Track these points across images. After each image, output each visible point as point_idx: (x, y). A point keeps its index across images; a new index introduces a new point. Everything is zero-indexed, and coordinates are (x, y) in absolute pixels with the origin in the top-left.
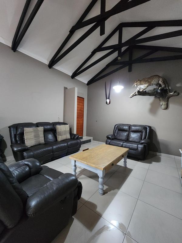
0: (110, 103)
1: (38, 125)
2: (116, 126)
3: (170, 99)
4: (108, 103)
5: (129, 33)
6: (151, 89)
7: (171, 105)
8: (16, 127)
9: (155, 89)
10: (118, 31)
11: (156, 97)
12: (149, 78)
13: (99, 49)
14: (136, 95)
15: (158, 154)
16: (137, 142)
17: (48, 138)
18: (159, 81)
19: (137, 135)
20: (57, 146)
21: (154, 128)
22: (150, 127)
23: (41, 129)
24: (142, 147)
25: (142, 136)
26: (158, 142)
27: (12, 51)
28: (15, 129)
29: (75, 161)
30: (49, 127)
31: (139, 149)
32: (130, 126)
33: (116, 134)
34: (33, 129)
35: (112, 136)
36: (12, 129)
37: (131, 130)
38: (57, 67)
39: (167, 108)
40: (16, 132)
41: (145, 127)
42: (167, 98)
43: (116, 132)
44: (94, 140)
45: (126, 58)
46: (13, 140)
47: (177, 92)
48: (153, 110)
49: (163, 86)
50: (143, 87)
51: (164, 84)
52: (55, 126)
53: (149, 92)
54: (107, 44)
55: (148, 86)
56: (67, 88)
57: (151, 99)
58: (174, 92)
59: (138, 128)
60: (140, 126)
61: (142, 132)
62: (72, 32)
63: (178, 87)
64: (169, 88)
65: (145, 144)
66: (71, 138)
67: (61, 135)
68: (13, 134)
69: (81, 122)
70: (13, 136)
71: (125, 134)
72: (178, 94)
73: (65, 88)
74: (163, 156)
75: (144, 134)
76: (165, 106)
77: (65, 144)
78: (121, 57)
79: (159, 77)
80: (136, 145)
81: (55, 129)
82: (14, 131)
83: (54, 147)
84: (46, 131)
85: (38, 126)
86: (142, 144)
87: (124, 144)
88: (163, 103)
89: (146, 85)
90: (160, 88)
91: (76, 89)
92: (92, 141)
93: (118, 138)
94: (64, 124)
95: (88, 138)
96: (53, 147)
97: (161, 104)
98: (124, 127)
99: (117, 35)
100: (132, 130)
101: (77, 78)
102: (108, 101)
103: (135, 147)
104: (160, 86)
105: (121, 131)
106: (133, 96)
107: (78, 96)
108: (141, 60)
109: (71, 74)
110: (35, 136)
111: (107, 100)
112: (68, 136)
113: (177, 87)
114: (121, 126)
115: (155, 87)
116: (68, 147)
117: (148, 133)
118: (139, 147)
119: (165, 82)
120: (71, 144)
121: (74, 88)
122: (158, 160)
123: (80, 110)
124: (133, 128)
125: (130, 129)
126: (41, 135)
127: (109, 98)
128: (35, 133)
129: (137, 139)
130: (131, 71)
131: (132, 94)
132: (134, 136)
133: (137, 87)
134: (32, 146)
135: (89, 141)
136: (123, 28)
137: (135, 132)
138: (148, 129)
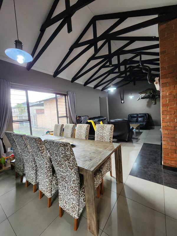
0: (124, 103)
2: (129, 115)
3: (157, 99)
7: (157, 102)
12: (146, 91)
14: (140, 99)
15: (153, 127)
18: (151, 91)
21: (150, 114)
25: (144, 119)
26: (152, 121)
31: (144, 124)
32: (137, 115)
39: (155, 104)
41: (145, 114)
43: (130, 118)
48: (149, 105)
49: (153, 94)
50: (143, 95)
57: (148, 100)
59: (142, 115)
64: (156, 94)
65: (147, 122)
71: (136, 119)
75: (145, 117)
79: (150, 89)
80: (142, 123)
86: (145, 122)
88: (153, 102)
89: (145, 94)
91: (107, 98)
98: (135, 115)
102: (123, 101)
104: (151, 94)
105: (133, 118)
114: (132, 115)
115: (149, 94)
117: (147, 117)
119: (153, 91)
122: (154, 129)
124: (139, 115)
125: (137, 116)
130: (135, 85)
131: (138, 99)
132: (140, 119)
137: (140, 117)
138: (147, 115)
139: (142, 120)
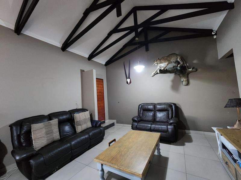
0: (130, 82)
1: (50, 117)
2: (140, 106)
3: (189, 75)
4: (129, 82)
5: (143, 16)
6: (170, 67)
7: (191, 81)
8: (20, 124)
9: (174, 67)
10: (133, 14)
11: (176, 74)
12: (168, 56)
13: (116, 30)
14: (157, 73)
15: (187, 131)
16: (164, 122)
17: (64, 131)
18: (177, 59)
19: (163, 114)
20: (76, 141)
21: (179, 104)
22: (175, 104)
23: (55, 121)
24: (172, 128)
25: (168, 114)
27: (16, 34)
28: (19, 128)
29: (102, 165)
30: (65, 117)
31: (170, 130)
32: (155, 105)
33: (141, 115)
34: (44, 124)
35: (138, 118)
36: (14, 128)
37: (156, 110)
38: (71, 50)
39: (188, 84)
40: (20, 132)
41: (170, 104)
42: (186, 74)
43: (141, 113)
44: (117, 122)
45: (142, 39)
46: (16, 142)
47: (195, 67)
48: (175, 87)
49: (181, 63)
50: (163, 65)
51: (182, 61)
52: (72, 115)
53: (170, 70)
54: (123, 26)
55: (168, 64)
56: (84, 71)
57: (171, 76)
58: (193, 69)
59: (163, 106)
60: (165, 104)
61: (168, 111)
62: (86, 14)
63: (196, 63)
64: (187, 65)
65: (175, 124)
66: (93, 126)
67: (80, 125)
68: (15, 134)
69: (102, 105)
70: (15, 138)
71: (151, 114)
72: (197, 70)
73: (82, 71)
74: (193, 133)
75: (170, 112)
76: (186, 82)
77: (86, 136)
78: (138, 38)
79: (177, 55)
80: (165, 127)
81: (73, 118)
82: (17, 130)
83: (73, 143)
84: (61, 123)
85: (50, 119)
86: (171, 124)
87: (152, 126)
88: (184, 80)
89: (166, 64)
90: (179, 65)
91: (94, 71)
92: (115, 123)
93: (144, 119)
94: (83, 110)
95: (111, 122)
96: (71, 144)
97: (182, 80)
98: (149, 107)
99: (131, 18)
100: (158, 109)
101: (94, 59)
102: (129, 80)
103: (165, 128)
104: (179, 63)
105: (146, 112)
106: (155, 75)
107: (96, 78)
108: (156, 40)
109: (87, 56)
110: (47, 133)
111: (127, 79)
112: (89, 125)
113: (194, 63)
114: (145, 106)
116: (90, 138)
117: (174, 111)
118: (169, 128)
119: (182, 59)
120: (94, 134)
121: (92, 71)
123: (100, 92)
124: (158, 106)
126: (56, 129)
127: (129, 78)
128: (47, 128)
129: (164, 119)
130: (148, 51)
131: (153, 73)
132: (160, 115)
133: (157, 66)
134: (42, 148)
135: (112, 125)
136: (137, 11)
137: (161, 110)
138: (173, 107)
139: (164, 117)
